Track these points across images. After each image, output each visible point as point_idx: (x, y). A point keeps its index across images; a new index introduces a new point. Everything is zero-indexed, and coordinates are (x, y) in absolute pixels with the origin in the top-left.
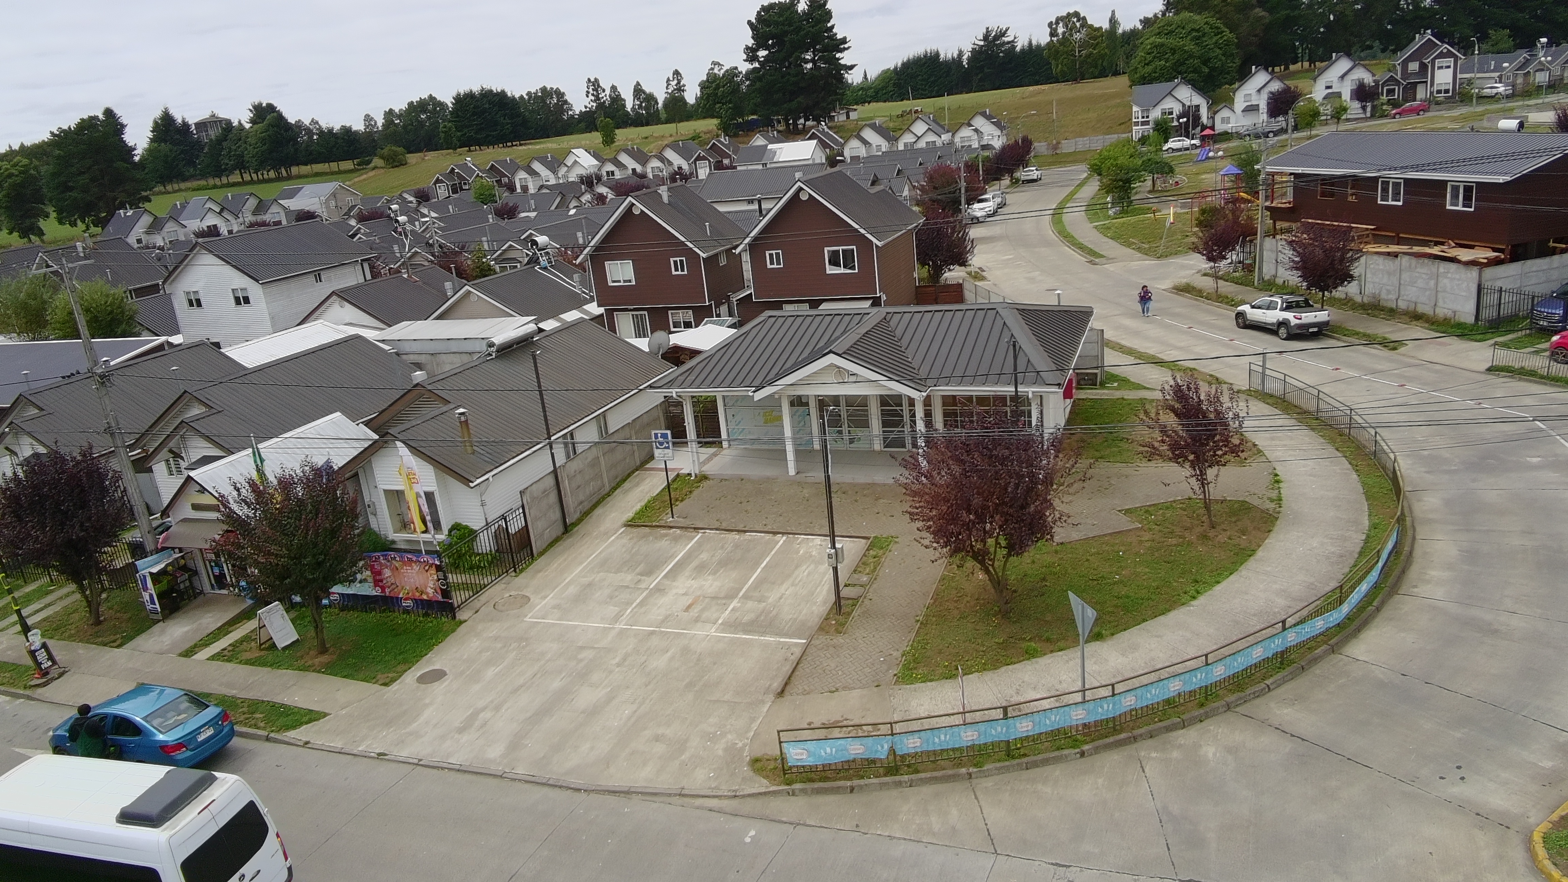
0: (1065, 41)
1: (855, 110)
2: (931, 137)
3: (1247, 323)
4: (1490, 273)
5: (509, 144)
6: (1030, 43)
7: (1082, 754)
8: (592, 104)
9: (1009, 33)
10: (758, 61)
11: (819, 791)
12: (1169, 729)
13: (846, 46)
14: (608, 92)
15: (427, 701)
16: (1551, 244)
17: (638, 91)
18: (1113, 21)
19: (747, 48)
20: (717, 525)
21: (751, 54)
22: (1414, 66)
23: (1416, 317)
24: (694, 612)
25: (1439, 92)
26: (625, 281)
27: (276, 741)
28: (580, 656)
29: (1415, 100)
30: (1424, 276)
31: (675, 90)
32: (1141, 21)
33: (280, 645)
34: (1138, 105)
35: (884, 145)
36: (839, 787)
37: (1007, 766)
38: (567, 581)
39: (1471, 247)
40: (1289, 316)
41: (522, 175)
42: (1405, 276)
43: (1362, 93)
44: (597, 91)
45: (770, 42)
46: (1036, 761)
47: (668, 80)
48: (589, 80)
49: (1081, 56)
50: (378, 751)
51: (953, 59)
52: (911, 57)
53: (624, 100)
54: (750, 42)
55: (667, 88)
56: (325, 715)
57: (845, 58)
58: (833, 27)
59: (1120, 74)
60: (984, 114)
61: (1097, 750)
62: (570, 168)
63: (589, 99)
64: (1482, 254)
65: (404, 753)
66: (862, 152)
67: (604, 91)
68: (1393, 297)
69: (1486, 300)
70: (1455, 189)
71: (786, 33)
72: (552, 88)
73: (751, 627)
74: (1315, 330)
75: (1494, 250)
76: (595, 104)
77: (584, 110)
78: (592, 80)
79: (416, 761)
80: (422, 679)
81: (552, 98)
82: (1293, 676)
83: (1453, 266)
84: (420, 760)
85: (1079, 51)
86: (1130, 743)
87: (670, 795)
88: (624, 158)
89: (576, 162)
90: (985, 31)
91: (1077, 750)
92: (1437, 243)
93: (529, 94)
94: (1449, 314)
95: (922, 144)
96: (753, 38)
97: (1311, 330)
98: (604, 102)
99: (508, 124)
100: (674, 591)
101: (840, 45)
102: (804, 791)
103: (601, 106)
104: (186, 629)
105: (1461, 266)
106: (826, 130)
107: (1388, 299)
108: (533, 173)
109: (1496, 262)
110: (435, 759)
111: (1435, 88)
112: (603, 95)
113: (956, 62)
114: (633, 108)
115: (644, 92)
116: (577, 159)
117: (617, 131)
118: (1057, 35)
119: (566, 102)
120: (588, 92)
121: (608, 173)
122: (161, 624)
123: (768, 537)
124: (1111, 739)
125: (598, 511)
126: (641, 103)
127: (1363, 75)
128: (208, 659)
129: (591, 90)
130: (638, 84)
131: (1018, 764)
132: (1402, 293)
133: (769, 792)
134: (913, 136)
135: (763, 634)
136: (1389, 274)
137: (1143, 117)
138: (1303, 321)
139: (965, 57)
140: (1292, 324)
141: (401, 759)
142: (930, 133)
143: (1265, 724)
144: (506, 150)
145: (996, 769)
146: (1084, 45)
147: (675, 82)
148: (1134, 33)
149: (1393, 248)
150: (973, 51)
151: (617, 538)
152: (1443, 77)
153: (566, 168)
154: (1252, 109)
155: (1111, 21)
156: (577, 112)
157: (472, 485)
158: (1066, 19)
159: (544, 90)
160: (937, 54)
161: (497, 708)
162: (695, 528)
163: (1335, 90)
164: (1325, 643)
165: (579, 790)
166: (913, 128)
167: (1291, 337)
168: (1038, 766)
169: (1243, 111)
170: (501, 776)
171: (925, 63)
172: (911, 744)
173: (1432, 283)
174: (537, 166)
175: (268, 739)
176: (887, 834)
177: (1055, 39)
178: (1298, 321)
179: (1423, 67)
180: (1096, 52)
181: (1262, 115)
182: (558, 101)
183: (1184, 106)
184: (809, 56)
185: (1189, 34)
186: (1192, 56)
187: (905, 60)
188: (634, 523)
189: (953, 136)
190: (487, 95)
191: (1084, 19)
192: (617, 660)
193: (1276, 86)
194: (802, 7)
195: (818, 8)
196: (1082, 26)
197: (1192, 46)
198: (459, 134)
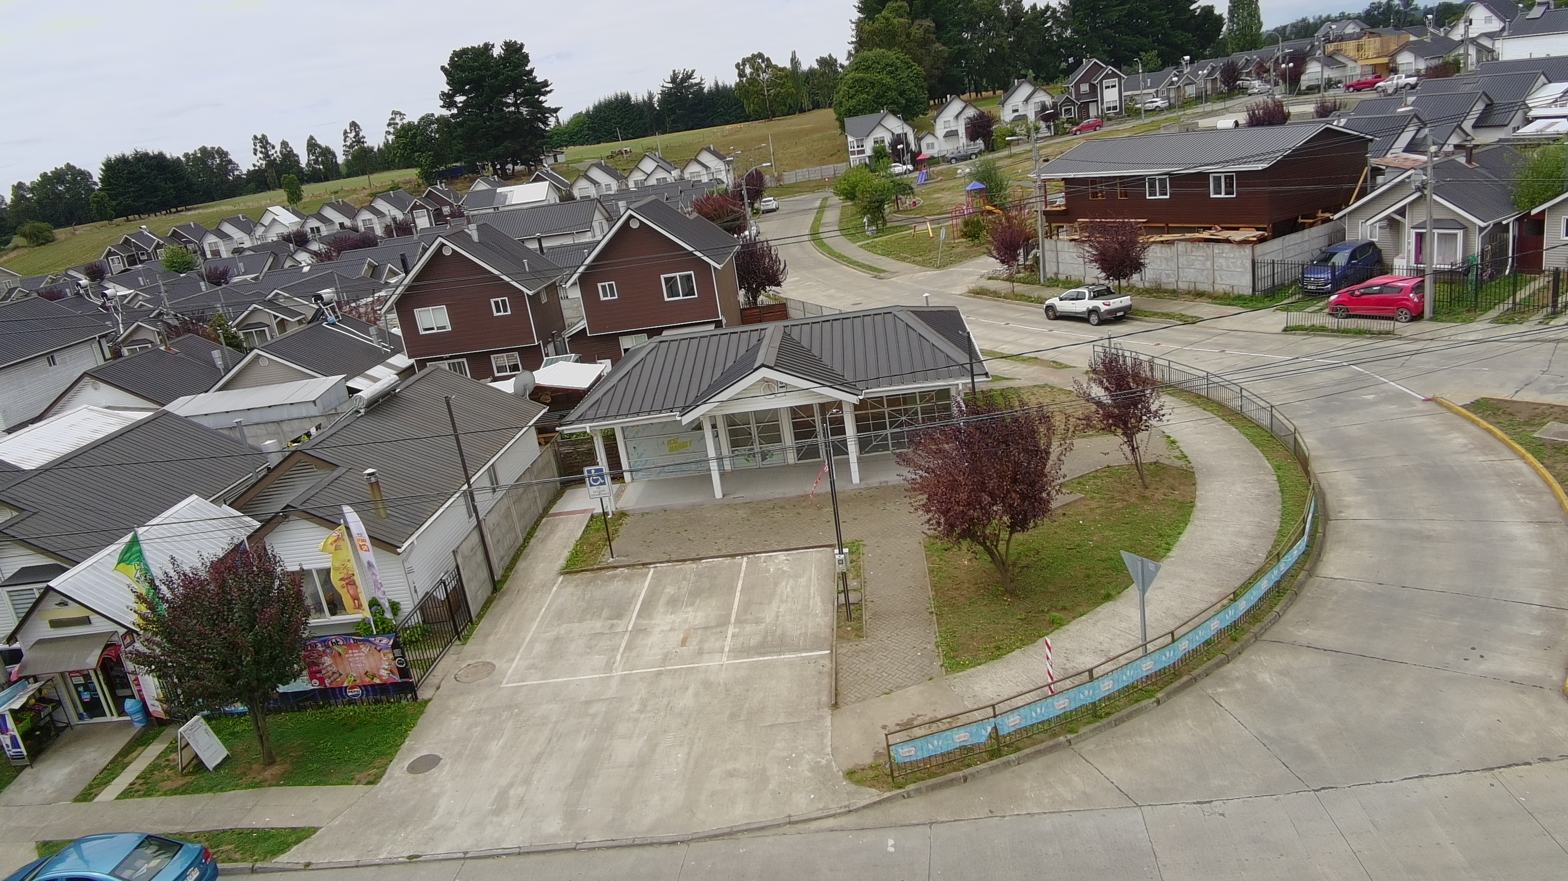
0: (753, 81)
1: (563, 152)
2: (661, 174)
3: (1058, 314)
4: (1260, 248)
5: (173, 210)
6: (717, 84)
7: (1158, 702)
8: (261, 162)
9: (695, 75)
10: (457, 107)
11: (933, 788)
12: (1219, 665)
13: (548, 89)
14: (278, 148)
15: (435, 790)
16: (1300, 220)
17: (312, 145)
18: (794, 61)
19: (443, 94)
20: (666, 558)
21: (448, 100)
22: (1084, 88)
23: (1199, 295)
24: (693, 645)
25: (1109, 109)
26: (438, 328)
27: (265, 871)
28: (592, 711)
29: (1089, 117)
30: (1200, 258)
31: (354, 142)
32: (817, 60)
33: (211, 764)
34: (852, 135)
35: (614, 185)
36: (953, 780)
37: (1100, 727)
38: (528, 639)
39: (1237, 229)
40: (1099, 303)
41: (211, 239)
42: (1183, 260)
43: (1048, 116)
44: (266, 148)
45: (467, 87)
46: (1122, 717)
47: (345, 132)
48: (255, 138)
49: (769, 95)
50: (406, 854)
51: (644, 101)
52: (602, 100)
53: (298, 156)
54: (446, 88)
55: (345, 141)
56: (315, 830)
57: (549, 101)
58: (532, 71)
59: (805, 111)
60: (708, 149)
61: (1169, 696)
62: (268, 228)
63: (257, 157)
64: (1252, 234)
65: (442, 850)
66: (592, 192)
67: (273, 147)
68: (1172, 280)
69: (1260, 273)
70: (1217, 180)
71: (483, 78)
72: (213, 148)
73: (762, 648)
74: (1122, 313)
75: (1258, 229)
76: (264, 162)
77: (252, 168)
78: (259, 136)
79: (462, 855)
80: (414, 768)
81: (214, 158)
82: (1291, 602)
83: (1227, 246)
84: (466, 853)
85: (768, 91)
86: (1192, 684)
87: (779, 825)
88: (329, 213)
89: (274, 220)
90: (672, 73)
91: (1154, 699)
92: (1205, 229)
93: (186, 155)
94: (1228, 289)
95: (652, 181)
96: (448, 84)
97: (1118, 314)
98: (275, 159)
99: (170, 188)
100: (658, 629)
101: (542, 88)
102: (918, 791)
103: (271, 163)
104: (65, 771)
105: (1235, 246)
106: (550, 172)
107: (1169, 282)
108: (224, 236)
109: (1262, 240)
110: (485, 847)
111: (1105, 106)
112: (273, 151)
113: (647, 104)
114: (308, 165)
115: (320, 147)
116: (276, 217)
117: (303, 187)
118: (745, 76)
119: (230, 162)
120: (255, 150)
121: (312, 229)
122: (28, 770)
123: (728, 561)
124: (1176, 684)
125: (521, 565)
126: (317, 158)
127: (1043, 97)
128: (117, 799)
129: (259, 149)
130: (312, 138)
131: (1108, 723)
132: (1181, 275)
133: (884, 800)
134: (642, 174)
135: (780, 653)
136: (1167, 260)
137: (859, 147)
138: (1112, 307)
139: (655, 99)
140: (1102, 311)
141: (440, 857)
142: (660, 170)
143: (1295, 646)
144: (172, 217)
145: (1092, 731)
146: (772, 84)
147: (353, 134)
148: (812, 71)
149: (1166, 237)
150: (663, 93)
151: (560, 588)
152: (1111, 96)
153: (263, 228)
154: (951, 134)
155: (792, 61)
156: (245, 172)
157: (399, 550)
158: (752, 60)
159: (203, 150)
160: (628, 98)
161: (527, 781)
162: (643, 564)
163: (1021, 113)
164: (1302, 569)
165: (674, 843)
166: (641, 167)
167: (1102, 322)
168: (1124, 721)
169: (945, 136)
170: (575, 849)
171: (616, 107)
172: (1010, 723)
173: (1209, 264)
174: (227, 228)
175: (253, 871)
176: (1025, 812)
177: (745, 79)
178: (1107, 308)
179: (1093, 88)
180: (782, 91)
181: (963, 139)
182: (221, 161)
183: (893, 134)
184: (510, 100)
185: (884, 69)
186: (889, 89)
187: (596, 104)
188: (570, 569)
189: (682, 172)
190: (142, 159)
191: (768, 59)
192: (636, 707)
193: (971, 112)
194: (497, 52)
195: (515, 52)
196: (767, 67)
197: (888, 80)
198: (114, 203)
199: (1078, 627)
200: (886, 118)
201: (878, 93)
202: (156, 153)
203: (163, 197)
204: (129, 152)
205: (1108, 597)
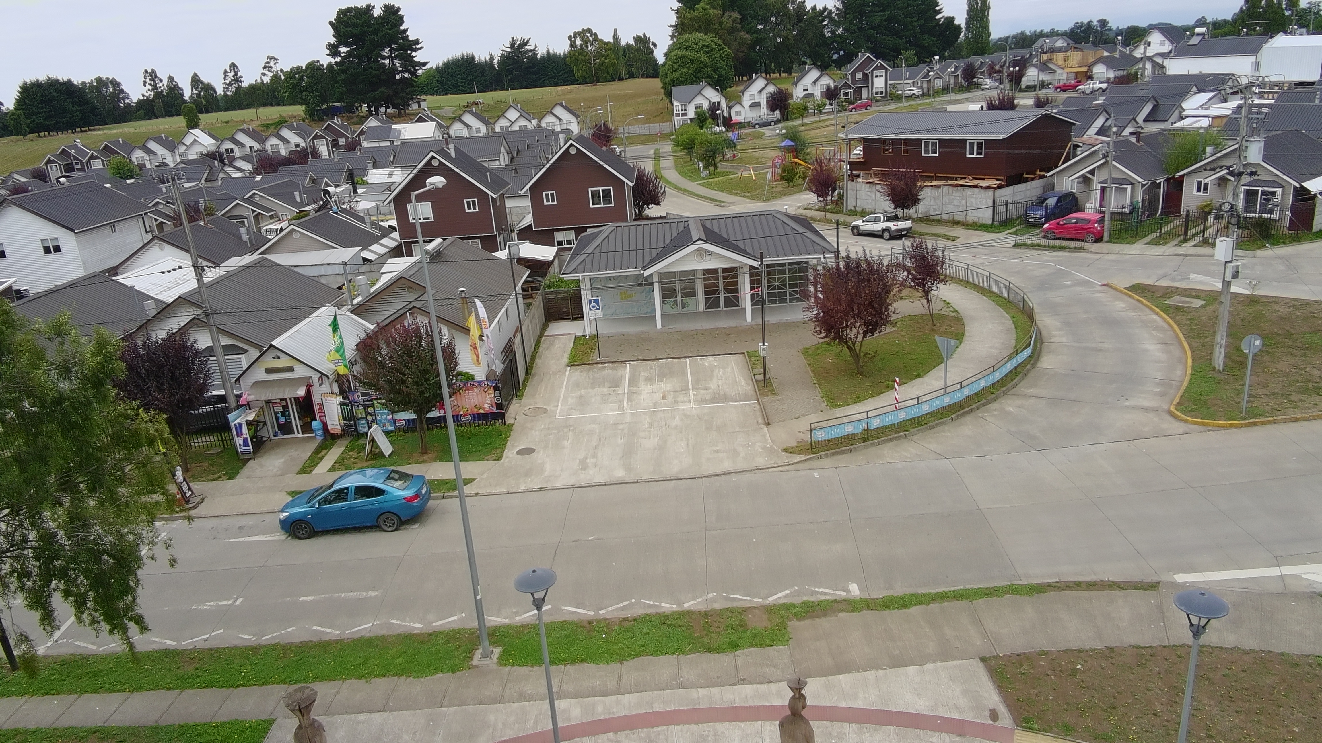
0: (582, 51)
1: (425, 100)
2: (523, 122)
3: (861, 232)
4: (998, 192)
5: (78, 130)
6: (548, 51)
7: (952, 419)
8: (149, 92)
9: (530, 42)
10: (340, 56)
11: (834, 454)
13: (418, 46)
14: (165, 82)
15: (539, 462)
16: (1025, 176)
17: (196, 81)
18: (615, 37)
19: (330, 44)
20: (635, 359)
21: (333, 50)
22: (859, 76)
23: (956, 223)
24: (670, 398)
25: (877, 93)
27: (452, 497)
28: (619, 428)
29: (861, 99)
30: (957, 198)
31: (232, 80)
32: (634, 38)
33: (387, 453)
34: (678, 100)
35: (483, 130)
36: (846, 450)
37: (921, 429)
38: (562, 396)
39: (984, 179)
40: (890, 225)
41: (138, 153)
42: (946, 199)
43: (830, 94)
44: (154, 81)
45: (350, 40)
47: (225, 72)
48: (146, 71)
49: (595, 64)
50: (537, 487)
51: (486, 62)
52: (450, 58)
53: (182, 90)
54: (333, 40)
55: (225, 79)
56: (474, 480)
57: (419, 57)
58: (405, 30)
59: (622, 79)
60: (561, 105)
61: (958, 417)
62: (188, 147)
63: (146, 89)
64: (994, 183)
65: (557, 485)
67: (161, 81)
68: (938, 212)
69: (998, 209)
70: (972, 145)
71: (364, 33)
72: (108, 79)
73: (714, 400)
74: (905, 232)
75: (998, 180)
76: (152, 93)
77: (141, 98)
78: (149, 71)
79: (571, 486)
80: (520, 453)
81: (107, 87)
82: (1023, 378)
83: (977, 190)
84: (573, 485)
85: (594, 60)
86: (970, 413)
87: (752, 470)
88: (241, 137)
90: (511, 40)
91: (950, 419)
92: (962, 178)
94: (976, 220)
95: (516, 128)
96: (334, 36)
97: (903, 233)
98: (162, 91)
99: (77, 111)
100: (644, 392)
101: (414, 45)
102: (826, 455)
103: (158, 95)
104: (282, 460)
105: (982, 190)
106: (430, 115)
107: (936, 214)
108: (150, 152)
109: (999, 187)
110: (584, 483)
111: (874, 91)
112: (161, 84)
113: (489, 64)
114: (191, 97)
115: (202, 83)
116: (196, 139)
118: (576, 46)
119: (122, 91)
120: (145, 82)
121: (227, 150)
122: (253, 461)
123: (676, 360)
124: (962, 412)
126: (200, 92)
127: (827, 81)
128: (328, 470)
129: (148, 80)
130: (195, 75)
131: (925, 428)
132: (944, 209)
133: (808, 459)
134: (507, 121)
135: (726, 402)
136: (935, 198)
137: (682, 110)
138: (899, 227)
139: (496, 61)
140: (892, 230)
141: (558, 488)
142: (523, 119)
143: (1026, 396)
144: (80, 135)
146: (598, 54)
147: (233, 73)
148: (628, 46)
149: (934, 183)
150: (502, 56)
151: (571, 373)
152: (879, 83)
153: (185, 147)
154: (756, 105)
155: (614, 37)
156: (135, 100)
158: (582, 34)
159: (99, 80)
160: (473, 58)
161: (595, 456)
162: (621, 362)
163: (809, 92)
164: (1029, 362)
165: (694, 478)
166: (507, 115)
167: (892, 238)
169: (750, 107)
170: (637, 482)
171: (462, 65)
172: (876, 423)
173: (963, 202)
174: (152, 145)
176: (886, 462)
177: (575, 49)
178: (896, 228)
179: (866, 76)
180: (606, 61)
181: (764, 110)
182: (114, 90)
183: (710, 102)
184: (386, 52)
185: (701, 49)
187: (445, 61)
188: (573, 364)
189: (540, 121)
190: (53, 84)
191: (595, 34)
192: (646, 426)
193: (771, 89)
194: (377, 12)
195: (391, 12)
196: (595, 40)
198: (28, 121)
200: (704, 89)
201: (696, 69)
202: (65, 79)
203: (70, 118)
204: (42, 78)
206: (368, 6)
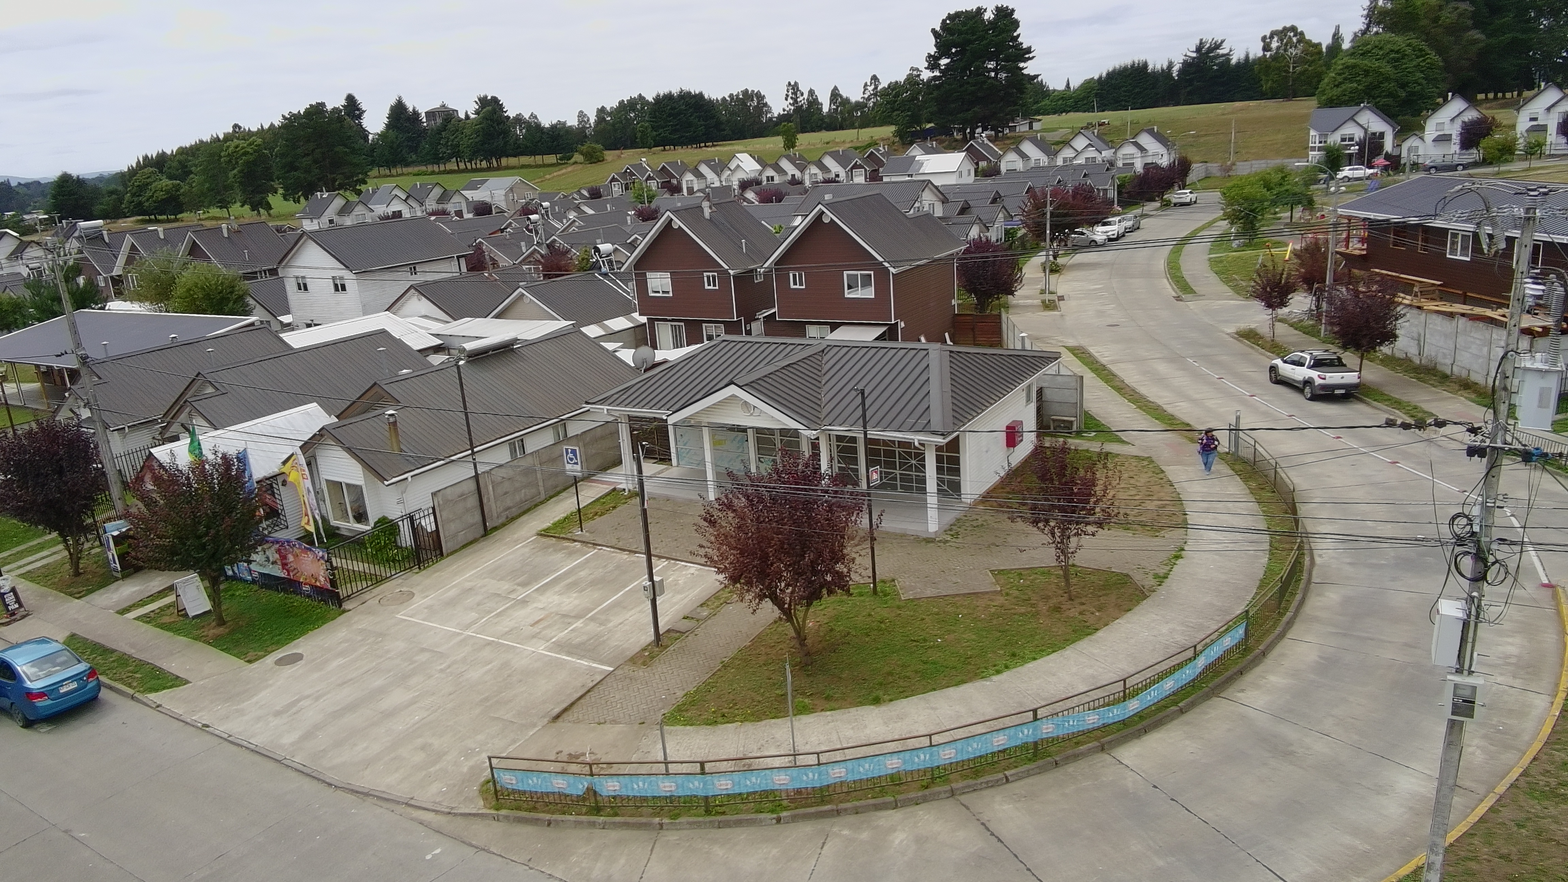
0: (1278, 56)
1: (1040, 120)
2: (1092, 153)
3: (1279, 378)
5: (702, 145)
6: (1247, 57)
7: (779, 820)
8: (790, 107)
9: (1224, 45)
10: (940, 69)
12: (878, 808)
13: (1031, 55)
14: (806, 96)
15: (271, 682)
18: (1333, 34)
19: (930, 56)
20: (614, 542)
21: (933, 62)
23: (1465, 386)
24: (539, 628)
26: (664, 292)
27: (138, 701)
28: (417, 658)
30: (1478, 342)
33: (191, 614)
34: (1316, 129)
35: (1043, 160)
36: (538, 820)
37: (699, 822)
38: (454, 583)
40: (1316, 375)
41: (689, 177)
42: (1461, 340)
44: (796, 94)
45: (954, 50)
46: (728, 821)
47: (866, 85)
48: (789, 84)
49: (1294, 73)
50: (204, 722)
51: (1163, 70)
52: (1117, 67)
53: (821, 104)
54: (933, 50)
55: (864, 93)
56: (186, 683)
57: (1029, 68)
58: (1019, 36)
60: (1150, 131)
61: (794, 819)
62: (733, 171)
63: (788, 103)
65: (222, 728)
66: (1019, 165)
67: (802, 94)
71: (970, 42)
72: (753, 91)
73: (577, 648)
74: (1343, 392)
76: (793, 108)
77: (782, 113)
78: (792, 83)
79: (226, 736)
80: (281, 660)
81: (752, 100)
82: (1041, 771)
84: (230, 736)
85: (1294, 68)
86: (833, 816)
87: (398, 803)
88: (785, 165)
90: (1198, 42)
91: (775, 816)
93: (731, 96)
94: (1465, 372)
95: (1081, 161)
96: (936, 46)
97: (1337, 392)
98: (802, 106)
99: (701, 125)
100: (535, 605)
101: (1024, 54)
103: (798, 109)
104: (135, 589)
106: (986, 142)
109: (1544, 333)
110: (242, 737)
112: (801, 98)
113: (1166, 73)
114: (829, 112)
115: (841, 97)
116: (740, 164)
117: (799, 136)
118: (1270, 50)
119: (766, 105)
120: (787, 95)
121: (768, 177)
122: (120, 582)
124: (812, 810)
125: (524, 518)
126: (838, 107)
128: (134, 619)
129: (790, 94)
130: (836, 88)
131: (710, 822)
132: (1457, 358)
133: (478, 814)
134: (1073, 151)
135: (582, 657)
136: (1446, 335)
137: (1320, 142)
138: (1329, 382)
139: (1175, 69)
140: (1317, 384)
141: (217, 732)
142: (1091, 149)
144: (696, 151)
145: (688, 823)
146: (1299, 61)
147: (873, 87)
150: (1185, 63)
151: (522, 547)
153: (729, 172)
154: (1444, 139)
156: (776, 115)
157: (386, 483)
158: (1282, 34)
159: (746, 92)
160: (1145, 65)
161: (317, 699)
162: (594, 544)
163: (1539, 122)
164: (1097, 739)
165: (330, 785)
166: (1073, 143)
167: (1315, 397)
168: (730, 827)
169: (1433, 141)
170: (279, 761)
171: (1130, 74)
172: (609, 787)
173: (1485, 349)
174: (704, 169)
175: (133, 697)
176: (549, 872)
177: (1268, 54)
178: (1324, 382)
180: (1310, 69)
182: (758, 103)
183: (1367, 132)
184: (991, 65)
185: (1384, 56)
186: (1388, 79)
187: (1110, 70)
188: (544, 534)
189: (1115, 153)
190: (685, 97)
191: (1302, 33)
192: (442, 667)
193: (1472, 115)
194: (989, 16)
195: (1005, 15)
196: (1299, 41)
197: (1387, 69)
198: (655, 133)
199: (812, 720)
200: (1361, 113)
202: (697, 92)
203: (695, 132)
204: (675, 91)
205: (877, 701)
206: (979, 9)
